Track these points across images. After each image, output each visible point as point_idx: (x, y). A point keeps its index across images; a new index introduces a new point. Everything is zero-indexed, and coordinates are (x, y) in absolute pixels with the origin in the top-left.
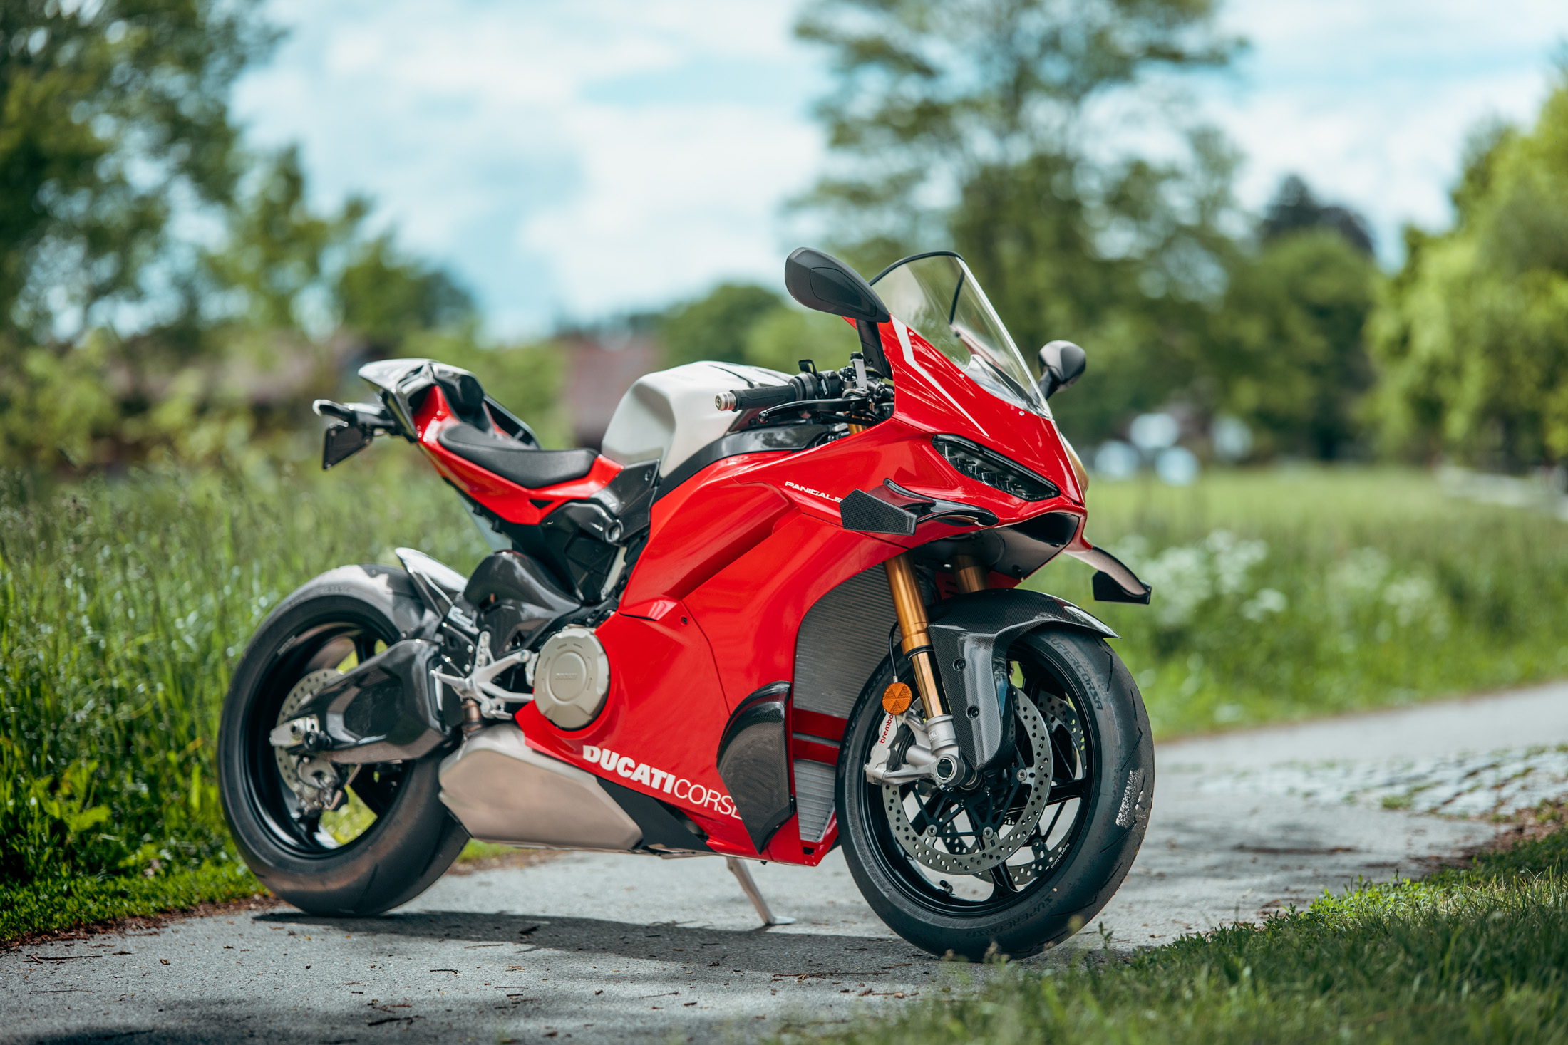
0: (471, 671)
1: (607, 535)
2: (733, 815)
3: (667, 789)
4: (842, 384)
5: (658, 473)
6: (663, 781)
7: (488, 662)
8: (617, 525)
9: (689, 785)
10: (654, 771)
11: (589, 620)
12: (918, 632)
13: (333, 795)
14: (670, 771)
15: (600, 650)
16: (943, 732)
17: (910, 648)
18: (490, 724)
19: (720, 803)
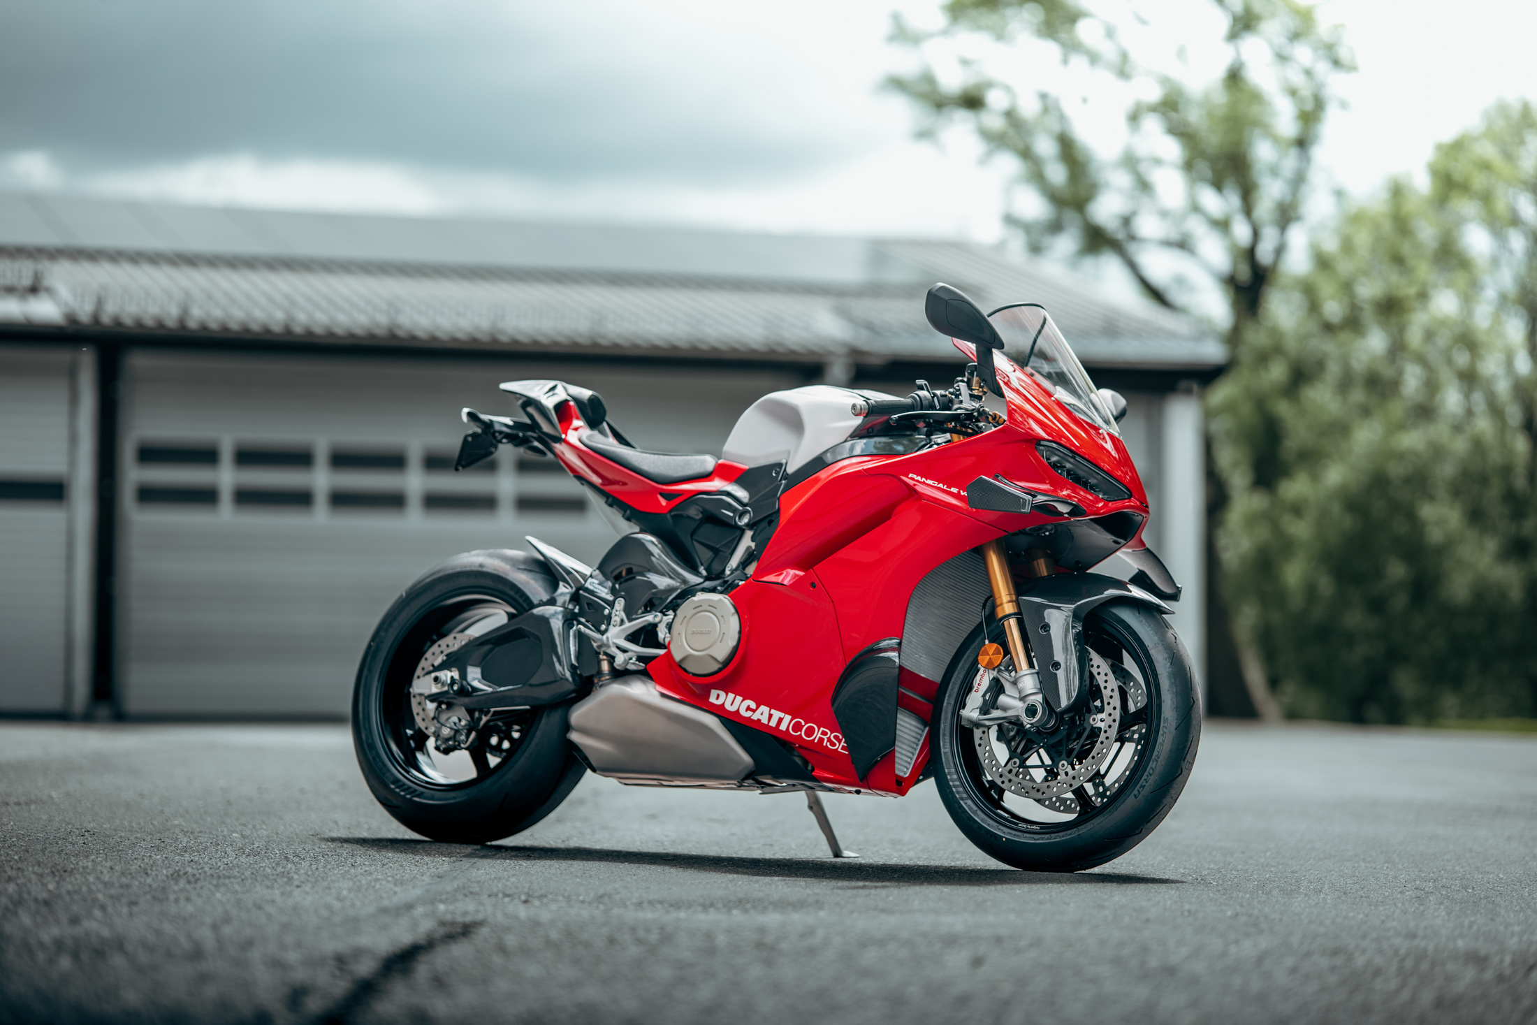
0: (606, 631)
1: (737, 518)
2: (839, 750)
3: (783, 727)
4: (951, 401)
5: (785, 470)
6: (780, 720)
7: (622, 622)
8: (747, 512)
9: (803, 723)
10: (773, 711)
11: (719, 588)
12: (1009, 602)
13: (468, 736)
14: (786, 712)
15: (733, 610)
16: (1029, 683)
17: (1000, 615)
18: (620, 674)
19: (829, 739)
